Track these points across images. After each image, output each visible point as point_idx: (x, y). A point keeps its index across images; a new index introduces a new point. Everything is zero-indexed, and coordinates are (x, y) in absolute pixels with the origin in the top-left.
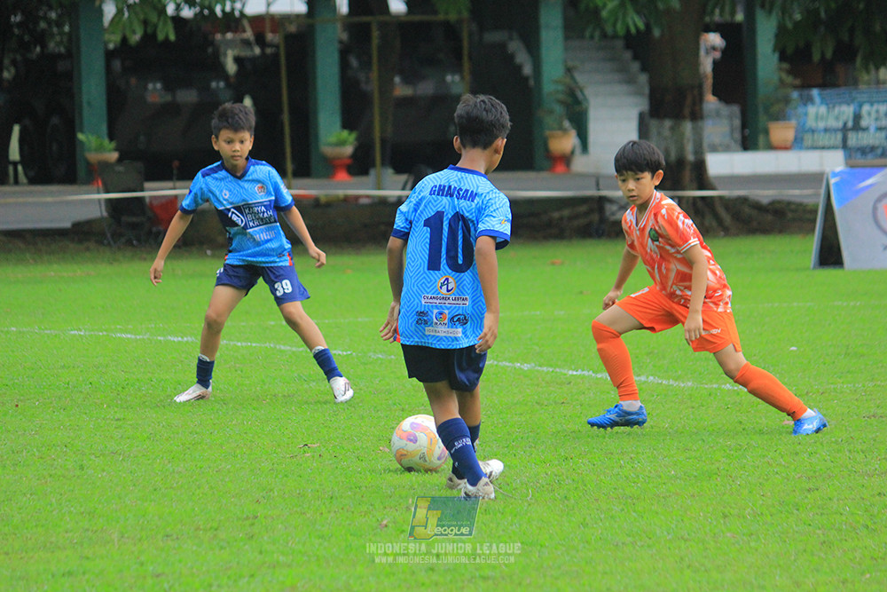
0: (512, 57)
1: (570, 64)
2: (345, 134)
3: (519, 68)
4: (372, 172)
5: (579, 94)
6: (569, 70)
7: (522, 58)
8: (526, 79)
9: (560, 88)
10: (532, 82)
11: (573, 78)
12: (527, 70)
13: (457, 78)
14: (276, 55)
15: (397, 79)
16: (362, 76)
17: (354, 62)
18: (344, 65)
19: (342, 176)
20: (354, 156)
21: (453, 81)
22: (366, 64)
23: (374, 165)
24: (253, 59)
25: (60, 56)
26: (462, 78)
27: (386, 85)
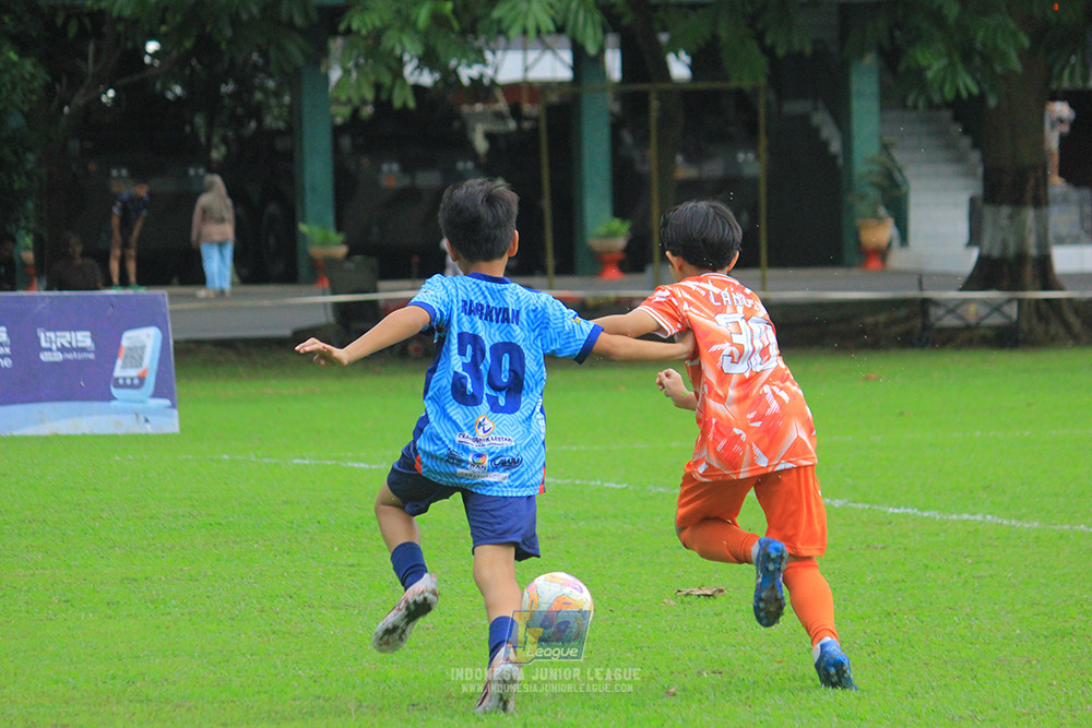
0: (816, 131)
1: (887, 139)
2: (616, 224)
3: (825, 145)
4: (650, 270)
5: (897, 175)
6: (885, 147)
7: (829, 132)
8: (834, 157)
9: (876, 168)
10: (840, 161)
11: (889, 155)
12: (835, 146)
13: (751, 156)
14: (535, 131)
15: (679, 158)
16: (636, 154)
17: (627, 137)
18: (616, 141)
19: (613, 274)
20: (628, 249)
21: (745, 161)
22: (642, 140)
23: (650, 260)
24: (508, 135)
25: (278, 133)
26: (757, 157)
27: (666, 166)
